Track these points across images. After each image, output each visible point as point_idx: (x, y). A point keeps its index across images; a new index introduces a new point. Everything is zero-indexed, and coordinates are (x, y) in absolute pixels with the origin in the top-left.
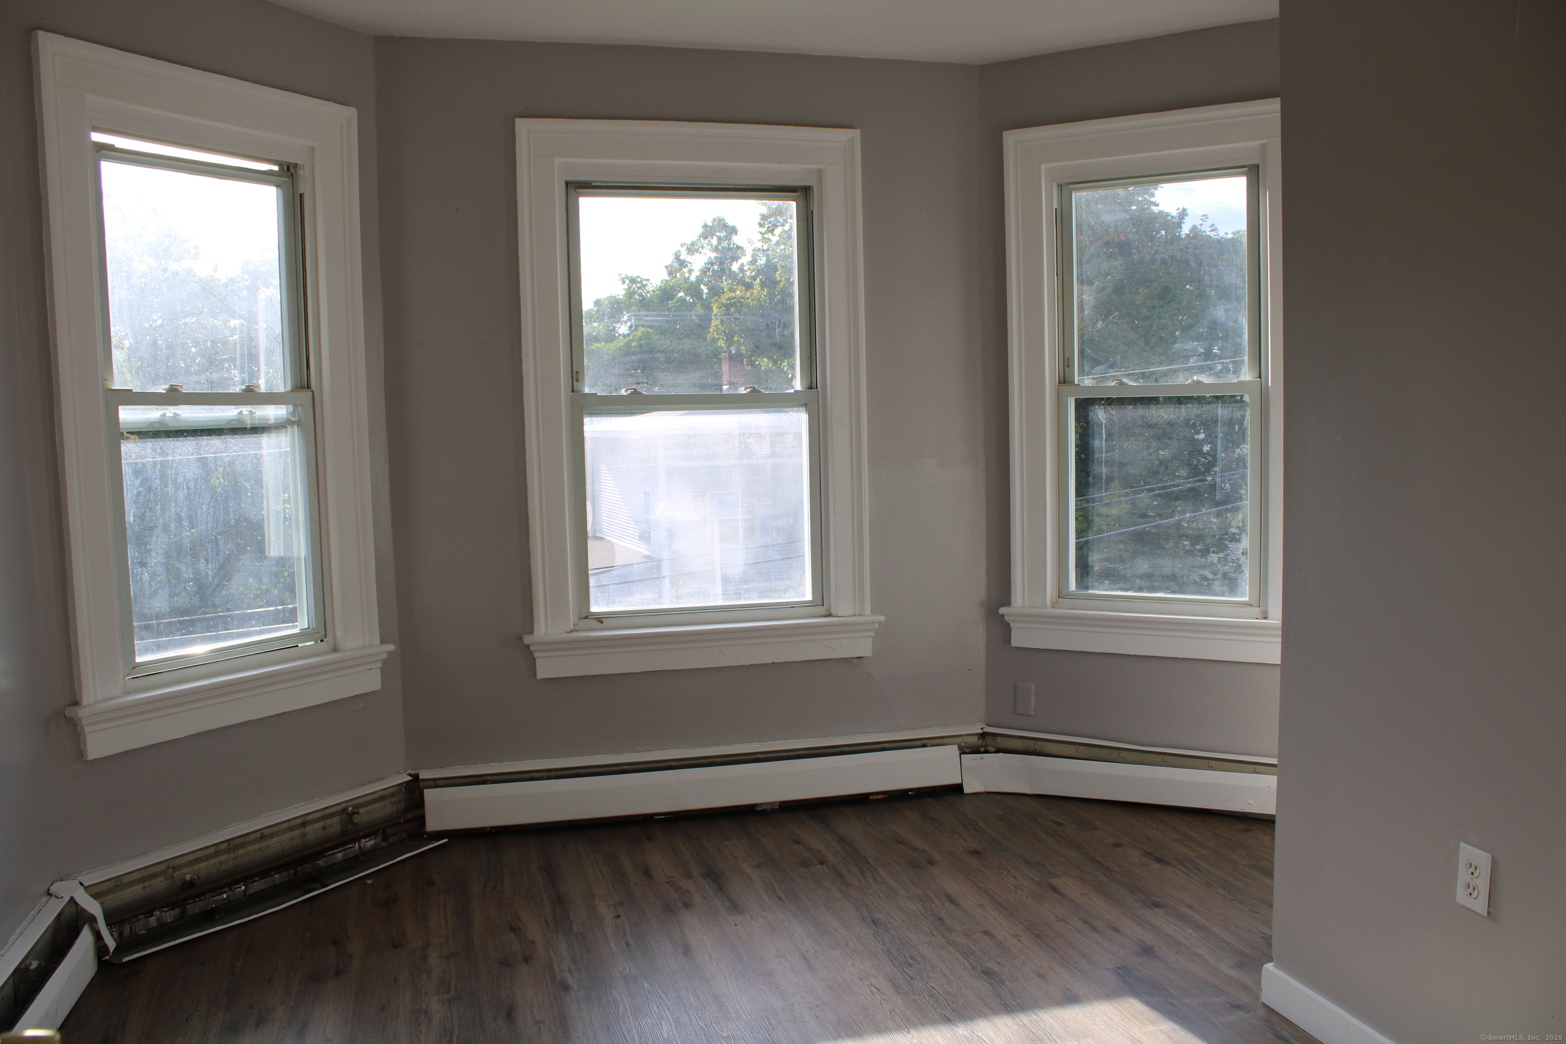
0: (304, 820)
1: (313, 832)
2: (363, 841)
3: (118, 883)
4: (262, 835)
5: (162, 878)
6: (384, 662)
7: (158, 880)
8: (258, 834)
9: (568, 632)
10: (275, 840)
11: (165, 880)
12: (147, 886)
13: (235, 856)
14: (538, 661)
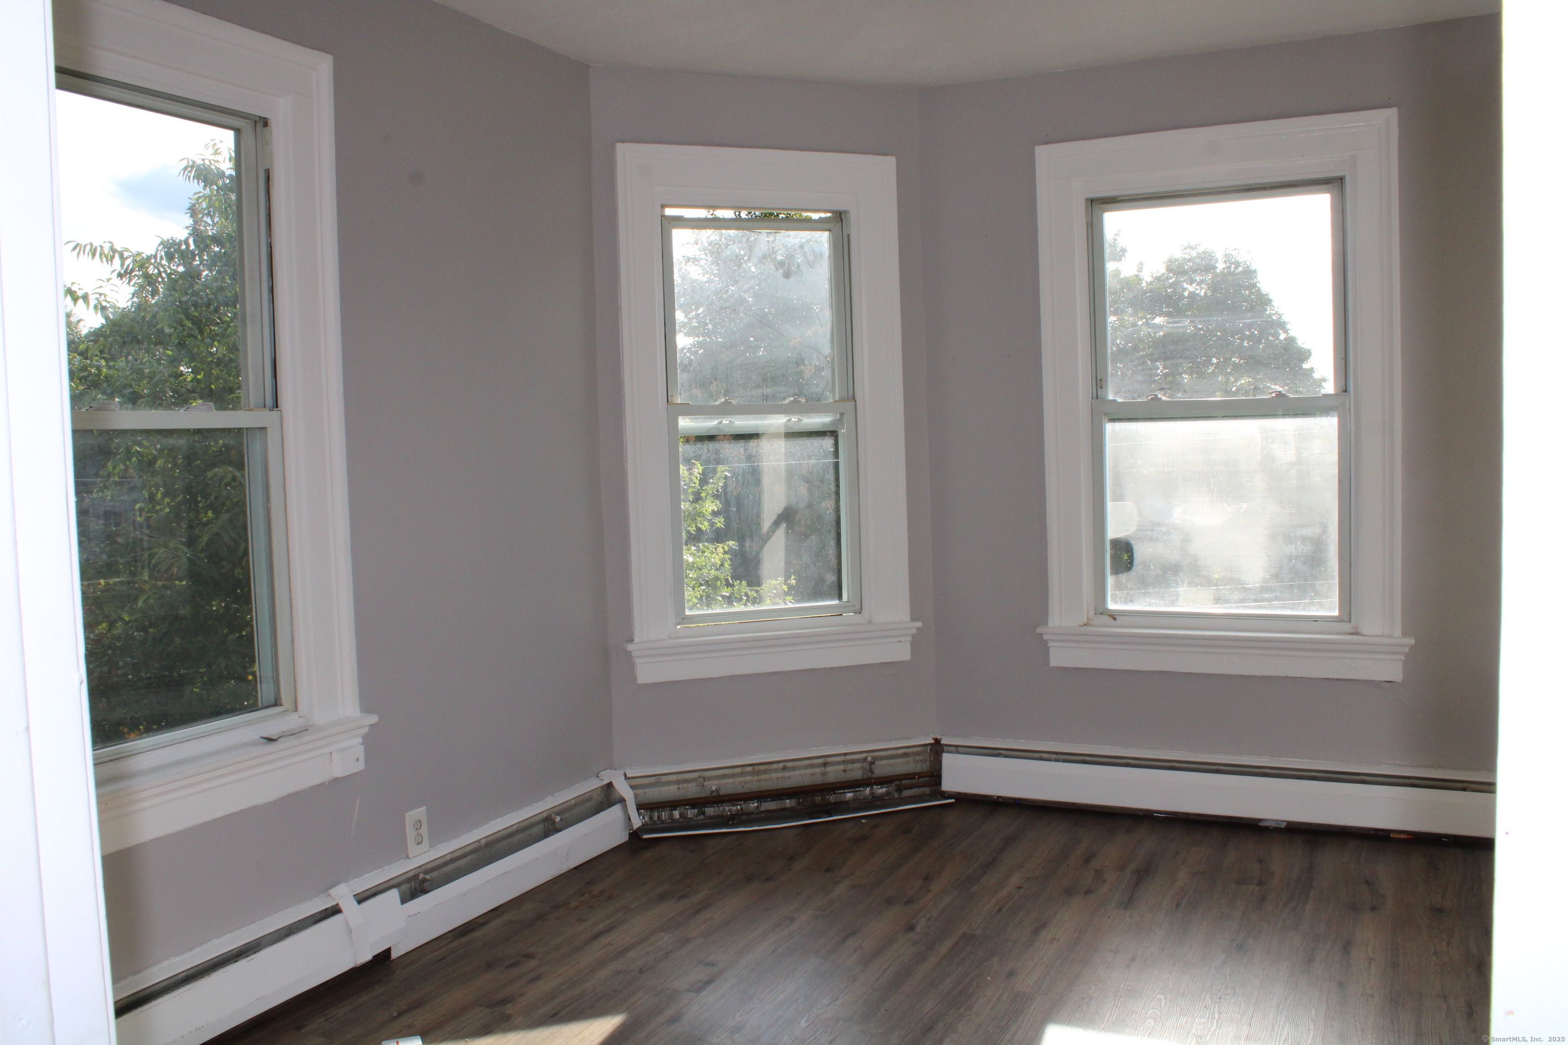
0: (825, 761)
1: (834, 774)
2: (875, 787)
3: (657, 780)
4: (785, 766)
5: (694, 784)
6: (914, 636)
7: (690, 785)
8: (781, 765)
9: (1081, 626)
10: (797, 773)
11: (697, 786)
12: (681, 787)
13: (759, 779)
14: (1051, 650)
